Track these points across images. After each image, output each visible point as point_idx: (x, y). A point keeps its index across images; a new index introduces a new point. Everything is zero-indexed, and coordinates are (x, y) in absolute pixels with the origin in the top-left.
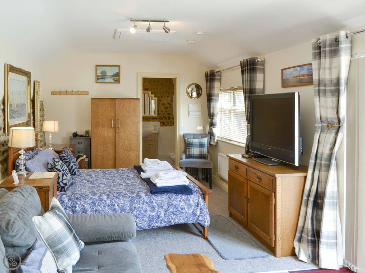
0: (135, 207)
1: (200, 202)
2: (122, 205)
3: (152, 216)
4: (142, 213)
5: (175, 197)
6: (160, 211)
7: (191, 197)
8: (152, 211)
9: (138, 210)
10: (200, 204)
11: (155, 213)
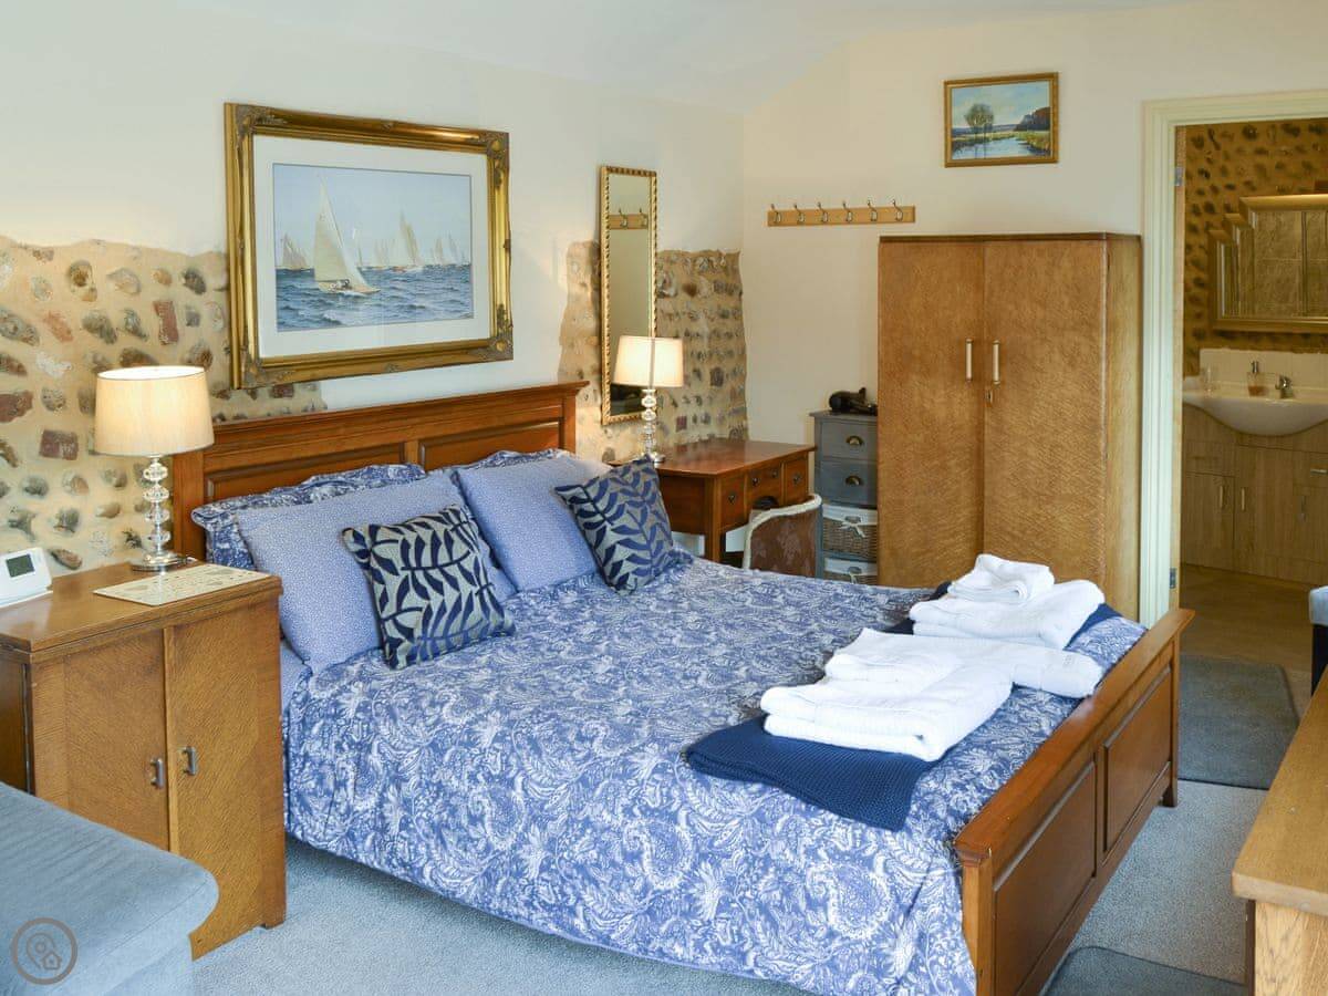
0: (587, 822)
1: (929, 890)
2: (539, 789)
3: (659, 895)
4: (613, 864)
5: (791, 820)
6: (704, 876)
7: (881, 846)
8: (664, 866)
9: (596, 841)
10: (924, 909)
11: (674, 882)
